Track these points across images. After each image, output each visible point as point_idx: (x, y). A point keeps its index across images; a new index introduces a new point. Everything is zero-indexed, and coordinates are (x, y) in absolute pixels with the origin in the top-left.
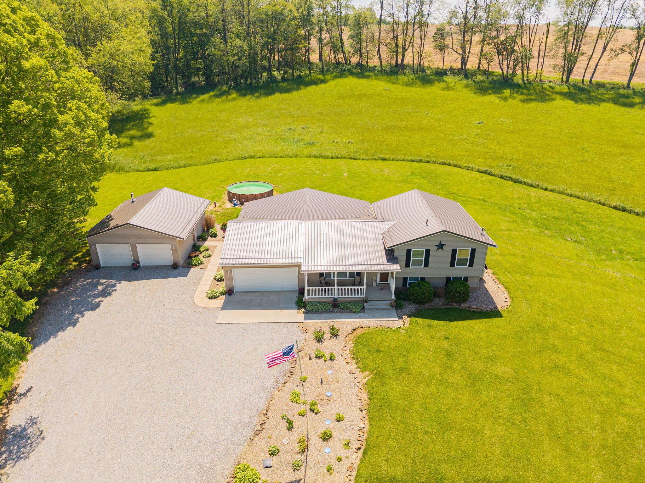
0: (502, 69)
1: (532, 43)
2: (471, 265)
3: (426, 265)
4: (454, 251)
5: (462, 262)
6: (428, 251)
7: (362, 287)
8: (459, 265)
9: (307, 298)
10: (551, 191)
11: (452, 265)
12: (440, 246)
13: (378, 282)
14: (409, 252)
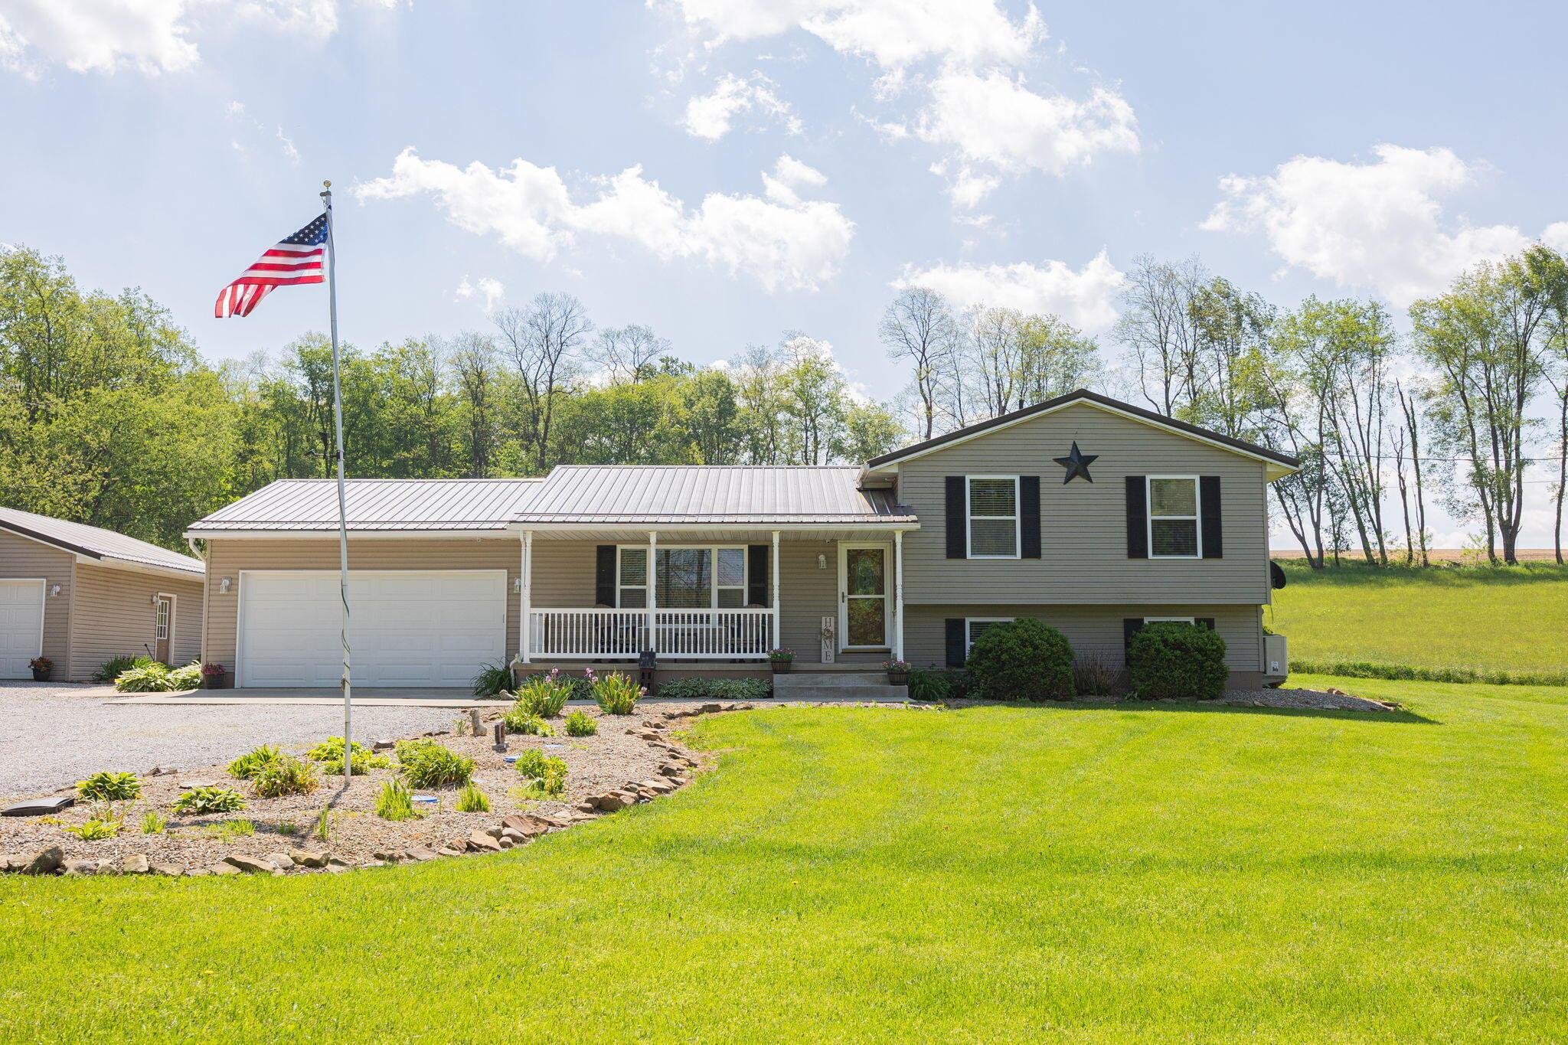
0: (1302, 539)
1: (1374, 462)
2: (1213, 550)
3: (1032, 549)
4: (1135, 486)
5: (1176, 538)
6: (1031, 485)
7: (766, 611)
8: (1162, 553)
9: (527, 661)
10: (1522, 682)
11: (1136, 550)
12: (1078, 465)
13: (844, 643)
14: (954, 485)
